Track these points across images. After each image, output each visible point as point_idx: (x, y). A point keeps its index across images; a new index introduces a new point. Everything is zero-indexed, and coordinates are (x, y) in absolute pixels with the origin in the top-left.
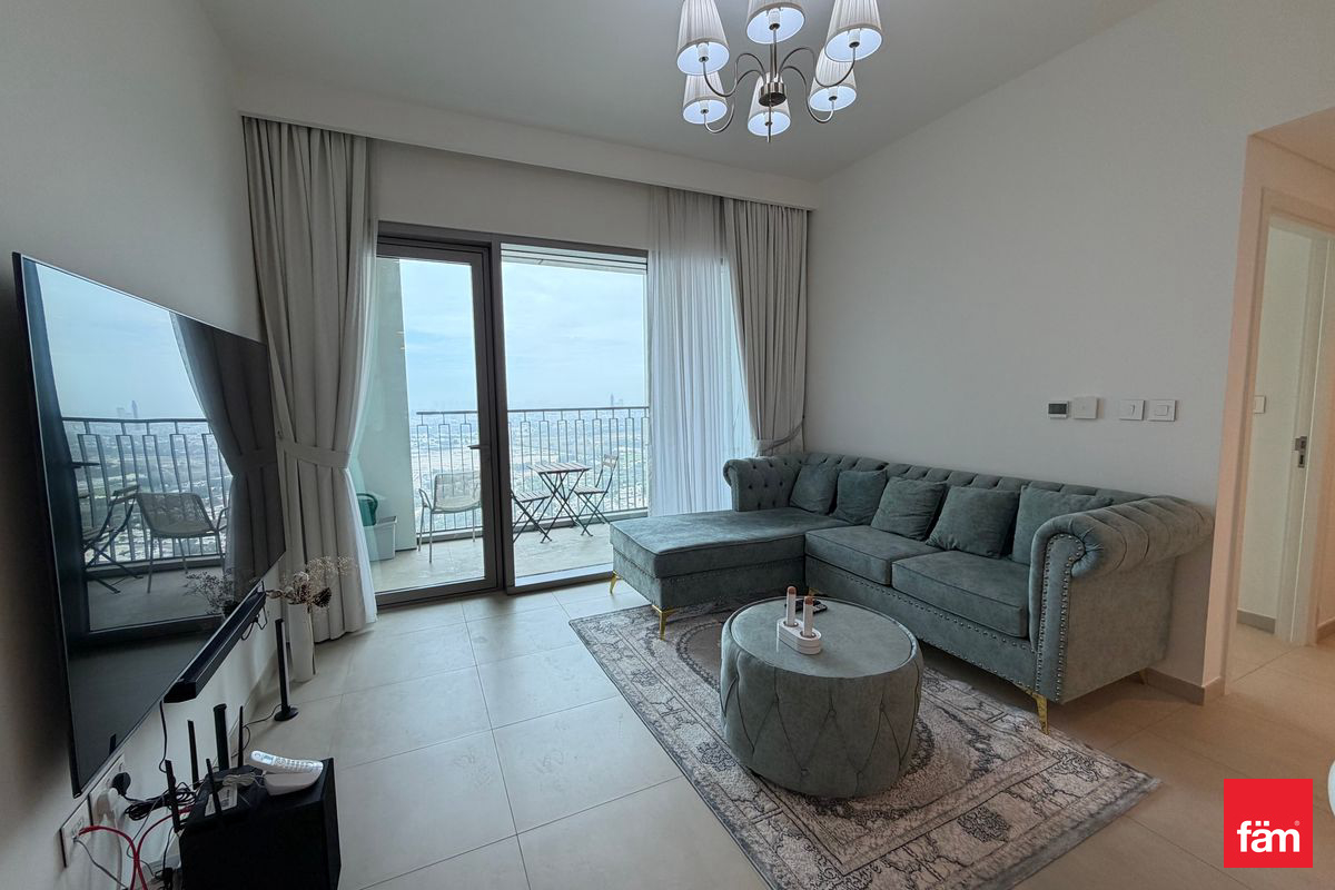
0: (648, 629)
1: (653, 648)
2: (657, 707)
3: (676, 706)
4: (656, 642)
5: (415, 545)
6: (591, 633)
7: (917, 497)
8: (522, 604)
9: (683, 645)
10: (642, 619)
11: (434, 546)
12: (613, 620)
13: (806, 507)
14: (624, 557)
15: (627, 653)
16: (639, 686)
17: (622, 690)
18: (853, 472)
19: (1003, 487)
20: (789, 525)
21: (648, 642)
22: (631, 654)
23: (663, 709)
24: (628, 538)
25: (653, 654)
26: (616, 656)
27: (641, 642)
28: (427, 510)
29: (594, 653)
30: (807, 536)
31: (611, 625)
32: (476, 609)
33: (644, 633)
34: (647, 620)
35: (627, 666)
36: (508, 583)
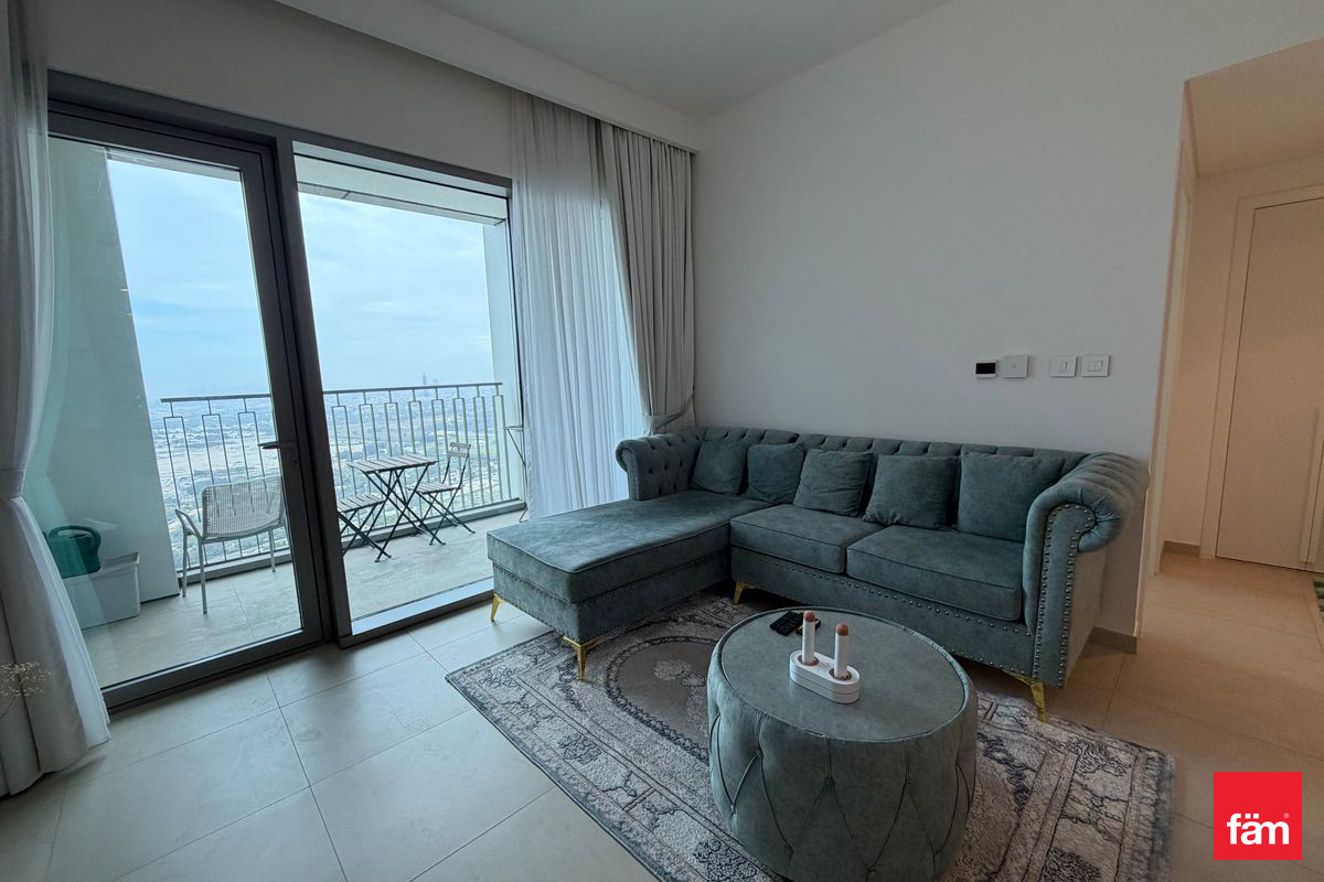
0: (559, 668)
1: (576, 696)
2: (615, 795)
3: (640, 788)
4: (576, 686)
5: (175, 588)
6: (482, 691)
7: (845, 469)
8: (367, 662)
9: (612, 684)
10: (547, 655)
11: (210, 587)
12: (509, 663)
13: (713, 488)
14: (514, 577)
15: (543, 712)
16: (576, 764)
17: (555, 778)
18: (764, 447)
19: (936, 454)
20: (707, 513)
21: (566, 689)
22: (549, 713)
23: (625, 799)
24: (521, 553)
25: (578, 706)
26: (528, 720)
27: (557, 690)
28: (193, 539)
29: (496, 722)
30: (732, 523)
31: (508, 672)
32: (292, 681)
33: (555, 676)
34: (554, 655)
35: (551, 734)
36: (341, 633)
